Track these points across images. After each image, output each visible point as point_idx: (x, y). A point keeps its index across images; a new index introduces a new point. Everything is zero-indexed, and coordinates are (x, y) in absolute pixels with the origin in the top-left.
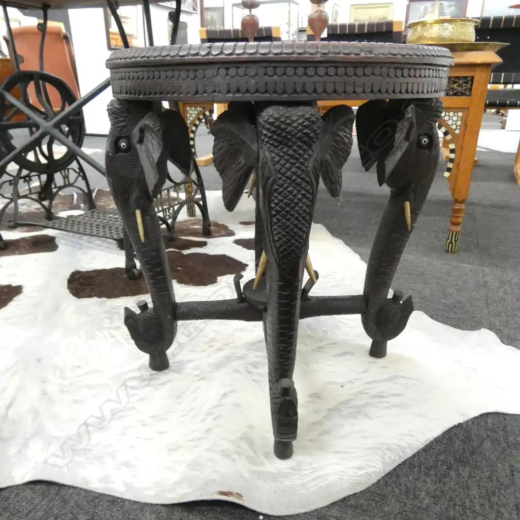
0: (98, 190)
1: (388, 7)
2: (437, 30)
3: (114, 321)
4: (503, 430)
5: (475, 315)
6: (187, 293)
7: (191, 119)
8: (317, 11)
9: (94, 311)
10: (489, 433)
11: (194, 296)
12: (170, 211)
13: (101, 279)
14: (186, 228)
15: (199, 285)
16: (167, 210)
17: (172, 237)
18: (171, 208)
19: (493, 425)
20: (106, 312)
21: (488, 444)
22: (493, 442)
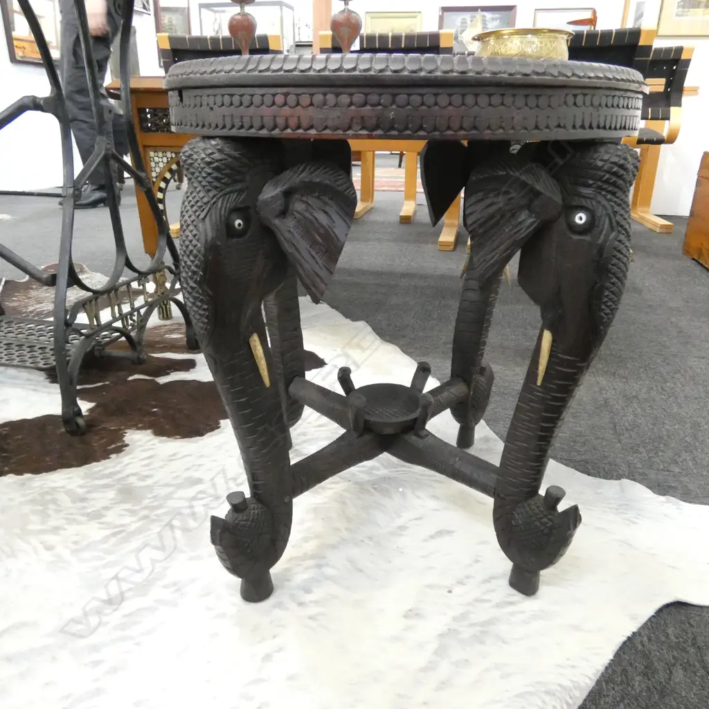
0: (6, 282)
1: (415, 17)
2: (519, 44)
3: (49, 516)
4: (693, 645)
5: (606, 454)
6: (172, 453)
7: (158, 170)
8: (344, 11)
9: (11, 500)
10: (675, 653)
11: (185, 456)
12: (134, 318)
13: (22, 439)
14: (158, 339)
15: (191, 437)
16: (129, 317)
17: (139, 358)
18: (136, 313)
19: (677, 638)
20: (33, 501)
21: (679, 674)
22: (685, 670)
